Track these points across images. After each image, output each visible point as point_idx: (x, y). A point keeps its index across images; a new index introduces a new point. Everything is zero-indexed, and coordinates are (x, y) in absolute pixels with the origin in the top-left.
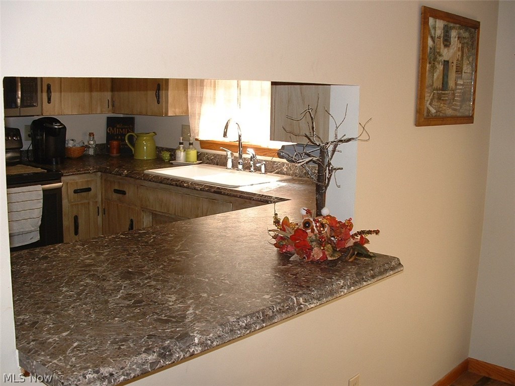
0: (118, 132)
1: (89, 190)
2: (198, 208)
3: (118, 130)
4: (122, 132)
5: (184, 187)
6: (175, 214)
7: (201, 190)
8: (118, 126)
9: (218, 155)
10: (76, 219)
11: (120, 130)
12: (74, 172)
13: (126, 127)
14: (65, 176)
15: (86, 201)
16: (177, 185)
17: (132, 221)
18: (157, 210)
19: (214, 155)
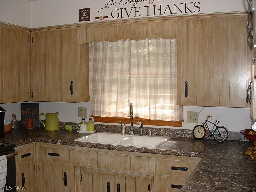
0: (28, 113)
1: (29, 154)
2: (126, 163)
3: (28, 111)
4: (31, 113)
5: (117, 150)
6: (105, 168)
7: (132, 151)
8: (29, 109)
9: (109, 126)
10: (23, 175)
11: (30, 111)
12: (22, 143)
13: (34, 109)
14: (17, 146)
15: (28, 162)
16: (109, 149)
17: (65, 174)
18: (89, 166)
19: (106, 126)
